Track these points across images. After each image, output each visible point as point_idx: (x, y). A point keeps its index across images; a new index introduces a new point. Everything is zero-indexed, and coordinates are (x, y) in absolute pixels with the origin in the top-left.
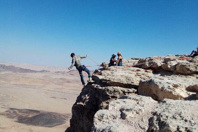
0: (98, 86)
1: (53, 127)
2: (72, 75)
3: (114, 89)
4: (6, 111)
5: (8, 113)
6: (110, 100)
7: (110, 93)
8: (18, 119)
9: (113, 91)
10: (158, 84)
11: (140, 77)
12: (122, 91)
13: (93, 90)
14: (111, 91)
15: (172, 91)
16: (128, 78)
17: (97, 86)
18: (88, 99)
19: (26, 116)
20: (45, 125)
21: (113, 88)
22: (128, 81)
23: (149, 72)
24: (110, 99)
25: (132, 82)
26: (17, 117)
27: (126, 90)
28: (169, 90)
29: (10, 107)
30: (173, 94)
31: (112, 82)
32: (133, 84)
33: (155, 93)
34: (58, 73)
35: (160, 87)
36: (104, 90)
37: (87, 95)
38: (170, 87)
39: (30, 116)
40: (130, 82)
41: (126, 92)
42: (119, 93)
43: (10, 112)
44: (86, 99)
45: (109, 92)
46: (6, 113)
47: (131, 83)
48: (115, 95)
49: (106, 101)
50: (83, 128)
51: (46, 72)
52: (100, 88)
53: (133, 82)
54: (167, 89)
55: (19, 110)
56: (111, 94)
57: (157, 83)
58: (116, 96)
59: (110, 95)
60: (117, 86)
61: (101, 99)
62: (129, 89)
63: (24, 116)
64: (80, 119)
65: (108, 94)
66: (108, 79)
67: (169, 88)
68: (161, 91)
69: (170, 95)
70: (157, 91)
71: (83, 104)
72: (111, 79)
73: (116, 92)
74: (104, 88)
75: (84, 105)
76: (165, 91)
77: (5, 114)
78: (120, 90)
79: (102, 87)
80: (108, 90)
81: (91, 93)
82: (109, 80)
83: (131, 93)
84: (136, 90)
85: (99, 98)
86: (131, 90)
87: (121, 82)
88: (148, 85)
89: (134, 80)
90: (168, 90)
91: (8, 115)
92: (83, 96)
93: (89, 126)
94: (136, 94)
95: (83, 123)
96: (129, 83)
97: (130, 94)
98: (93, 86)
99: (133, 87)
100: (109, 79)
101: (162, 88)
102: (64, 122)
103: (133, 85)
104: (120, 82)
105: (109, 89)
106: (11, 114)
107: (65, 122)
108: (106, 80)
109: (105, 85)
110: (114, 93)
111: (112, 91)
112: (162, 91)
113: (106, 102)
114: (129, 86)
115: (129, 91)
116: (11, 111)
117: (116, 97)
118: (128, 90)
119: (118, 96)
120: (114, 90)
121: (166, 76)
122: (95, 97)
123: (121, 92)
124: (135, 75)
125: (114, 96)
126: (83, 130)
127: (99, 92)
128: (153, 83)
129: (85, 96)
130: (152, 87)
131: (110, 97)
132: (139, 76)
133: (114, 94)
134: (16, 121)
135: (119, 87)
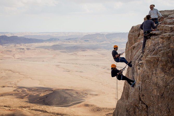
1: (70, 107)
4: (14, 91)
5: (17, 92)
8: (29, 99)
19: (38, 95)
20: (60, 105)
26: (26, 97)
29: (17, 85)
34: (69, 41)
39: (42, 95)
43: (18, 91)
46: (14, 92)
50: (157, 83)
51: (55, 40)
55: (28, 88)
63: (35, 95)
64: (153, 74)
77: (13, 94)
91: (16, 94)
93: (165, 80)
95: (157, 78)
102: (82, 100)
106: (20, 93)
107: (84, 100)
116: (20, 90)
126: (158, 85)
134: (26, 101)
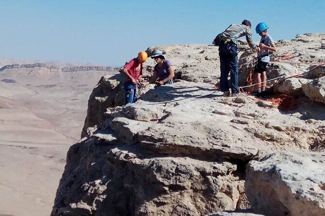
0: (131, 154)
2: (11, 81)
3: (175, 166)
6: (167, 196)
7: (167, 178)
9: (174, 171)
10: (289, 181)
11: (245, 126)
12: (197, 169)
13: (114, 166)
14: (168, 172)
15: (317, 199)
16: (212, 134)
17: (127, 156)
18: (103, 194)
21: (172, 162)
22: (213, 140)
23: (267, 106)
24: (165, 192)
25: (223, 146)
27: (208, 166)
28: (313, 198)
30: (321, 206)
31: (171, 144)
32: (227, 150)
33: (282, 200)
35: (293, 191)
36: (149, 169)
37: (98, 182)
38: (314, 190)
40: (219, 144)
41: (209, 174)
42: (191, 176)
44: (96, 193)
45: (164, 173)
47: (220, 148)
48: (180, 182)
49: (156, 199)
52: (137, 161)
53: (226, 146)
54: (308, 196)
56: (170, 179)
57: (287, 179)
58: (181, 184)
59: (166, 183)
60: (183, 155)
61: (140, 192)
62: (217, 165)
65: (161, 180)
66: (157, 136)
67: (312, 194)
68: (295, 200)
69: (314, 208)
70: (287, 198)
71: (88, 207)
72: (165, 136)
73: (183, 173)
74: (146, 161)
75: (93, 211)
76: (304, 200)
78: (192, 168)
79: (141, 158)
80: (160, 169)
81: (110, 176)
82: (160, 140)
83: (222, 174)
84: (235, 166)
85: (136, 190)
86: (222, 167)
87: (196, 145)
88: (268, 181)
89: (230, 138)
90: (310, 199)
92: (87, 184)
94: (235, 176)
96: (216, 147)
97: (219, 177)
98: (115, 155)
99: (228, 157)
100: (161, 137)
101: (297, 192)
103: (228, 154)
104: (192, 145)
105: (163, 166)
108: (151, 138)
109: (150, 152)
110: (178, 177)
111: (170, 170)
112: (297, 198)
113: (155, 202)
114: (218, 155)
115: (216, 171)
117: (183, 188)
118: (215, 168)
119: (187, 183)
120: (177, 169)
121: (313, 120)
122: (122, 188)
123: (196, 173)
124: (232, 121)
125: (177, 185)
127: (133, 173)
128: (278, 178)
129: (94, 185)
130: (276, 187)
131: (166, 188)
132: (242, 123)
133: (176, 179)
135: (188, 158)
